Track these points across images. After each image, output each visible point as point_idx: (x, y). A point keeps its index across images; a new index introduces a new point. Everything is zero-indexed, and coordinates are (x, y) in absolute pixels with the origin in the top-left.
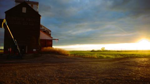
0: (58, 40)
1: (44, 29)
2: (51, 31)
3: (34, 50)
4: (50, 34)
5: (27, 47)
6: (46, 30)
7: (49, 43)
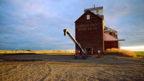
0: (124, 40)
1: (110, 31)
2: (117, 32)
3: (99, 52)
4: (117, 35)
5: (92, 49)
6: (111, 31)
7: (115, 44)
